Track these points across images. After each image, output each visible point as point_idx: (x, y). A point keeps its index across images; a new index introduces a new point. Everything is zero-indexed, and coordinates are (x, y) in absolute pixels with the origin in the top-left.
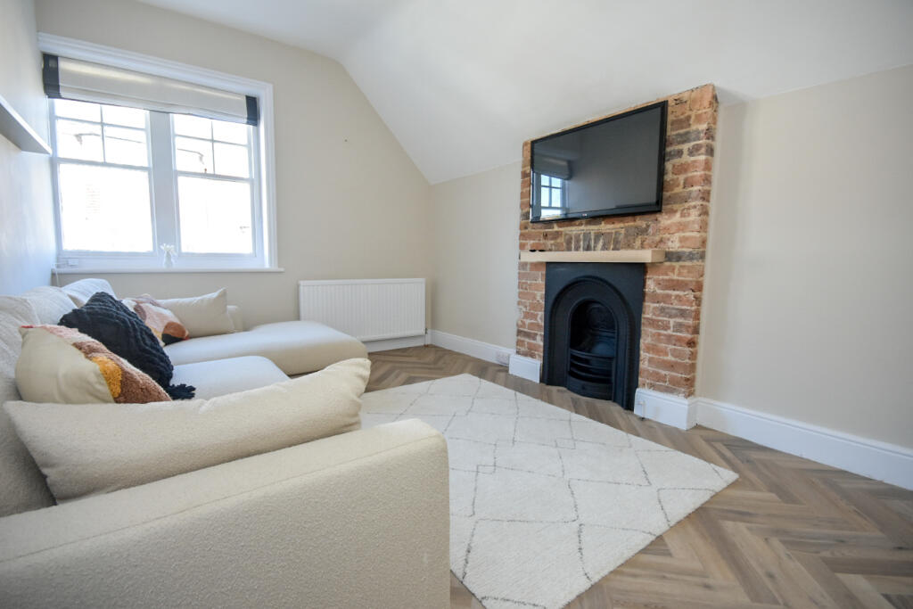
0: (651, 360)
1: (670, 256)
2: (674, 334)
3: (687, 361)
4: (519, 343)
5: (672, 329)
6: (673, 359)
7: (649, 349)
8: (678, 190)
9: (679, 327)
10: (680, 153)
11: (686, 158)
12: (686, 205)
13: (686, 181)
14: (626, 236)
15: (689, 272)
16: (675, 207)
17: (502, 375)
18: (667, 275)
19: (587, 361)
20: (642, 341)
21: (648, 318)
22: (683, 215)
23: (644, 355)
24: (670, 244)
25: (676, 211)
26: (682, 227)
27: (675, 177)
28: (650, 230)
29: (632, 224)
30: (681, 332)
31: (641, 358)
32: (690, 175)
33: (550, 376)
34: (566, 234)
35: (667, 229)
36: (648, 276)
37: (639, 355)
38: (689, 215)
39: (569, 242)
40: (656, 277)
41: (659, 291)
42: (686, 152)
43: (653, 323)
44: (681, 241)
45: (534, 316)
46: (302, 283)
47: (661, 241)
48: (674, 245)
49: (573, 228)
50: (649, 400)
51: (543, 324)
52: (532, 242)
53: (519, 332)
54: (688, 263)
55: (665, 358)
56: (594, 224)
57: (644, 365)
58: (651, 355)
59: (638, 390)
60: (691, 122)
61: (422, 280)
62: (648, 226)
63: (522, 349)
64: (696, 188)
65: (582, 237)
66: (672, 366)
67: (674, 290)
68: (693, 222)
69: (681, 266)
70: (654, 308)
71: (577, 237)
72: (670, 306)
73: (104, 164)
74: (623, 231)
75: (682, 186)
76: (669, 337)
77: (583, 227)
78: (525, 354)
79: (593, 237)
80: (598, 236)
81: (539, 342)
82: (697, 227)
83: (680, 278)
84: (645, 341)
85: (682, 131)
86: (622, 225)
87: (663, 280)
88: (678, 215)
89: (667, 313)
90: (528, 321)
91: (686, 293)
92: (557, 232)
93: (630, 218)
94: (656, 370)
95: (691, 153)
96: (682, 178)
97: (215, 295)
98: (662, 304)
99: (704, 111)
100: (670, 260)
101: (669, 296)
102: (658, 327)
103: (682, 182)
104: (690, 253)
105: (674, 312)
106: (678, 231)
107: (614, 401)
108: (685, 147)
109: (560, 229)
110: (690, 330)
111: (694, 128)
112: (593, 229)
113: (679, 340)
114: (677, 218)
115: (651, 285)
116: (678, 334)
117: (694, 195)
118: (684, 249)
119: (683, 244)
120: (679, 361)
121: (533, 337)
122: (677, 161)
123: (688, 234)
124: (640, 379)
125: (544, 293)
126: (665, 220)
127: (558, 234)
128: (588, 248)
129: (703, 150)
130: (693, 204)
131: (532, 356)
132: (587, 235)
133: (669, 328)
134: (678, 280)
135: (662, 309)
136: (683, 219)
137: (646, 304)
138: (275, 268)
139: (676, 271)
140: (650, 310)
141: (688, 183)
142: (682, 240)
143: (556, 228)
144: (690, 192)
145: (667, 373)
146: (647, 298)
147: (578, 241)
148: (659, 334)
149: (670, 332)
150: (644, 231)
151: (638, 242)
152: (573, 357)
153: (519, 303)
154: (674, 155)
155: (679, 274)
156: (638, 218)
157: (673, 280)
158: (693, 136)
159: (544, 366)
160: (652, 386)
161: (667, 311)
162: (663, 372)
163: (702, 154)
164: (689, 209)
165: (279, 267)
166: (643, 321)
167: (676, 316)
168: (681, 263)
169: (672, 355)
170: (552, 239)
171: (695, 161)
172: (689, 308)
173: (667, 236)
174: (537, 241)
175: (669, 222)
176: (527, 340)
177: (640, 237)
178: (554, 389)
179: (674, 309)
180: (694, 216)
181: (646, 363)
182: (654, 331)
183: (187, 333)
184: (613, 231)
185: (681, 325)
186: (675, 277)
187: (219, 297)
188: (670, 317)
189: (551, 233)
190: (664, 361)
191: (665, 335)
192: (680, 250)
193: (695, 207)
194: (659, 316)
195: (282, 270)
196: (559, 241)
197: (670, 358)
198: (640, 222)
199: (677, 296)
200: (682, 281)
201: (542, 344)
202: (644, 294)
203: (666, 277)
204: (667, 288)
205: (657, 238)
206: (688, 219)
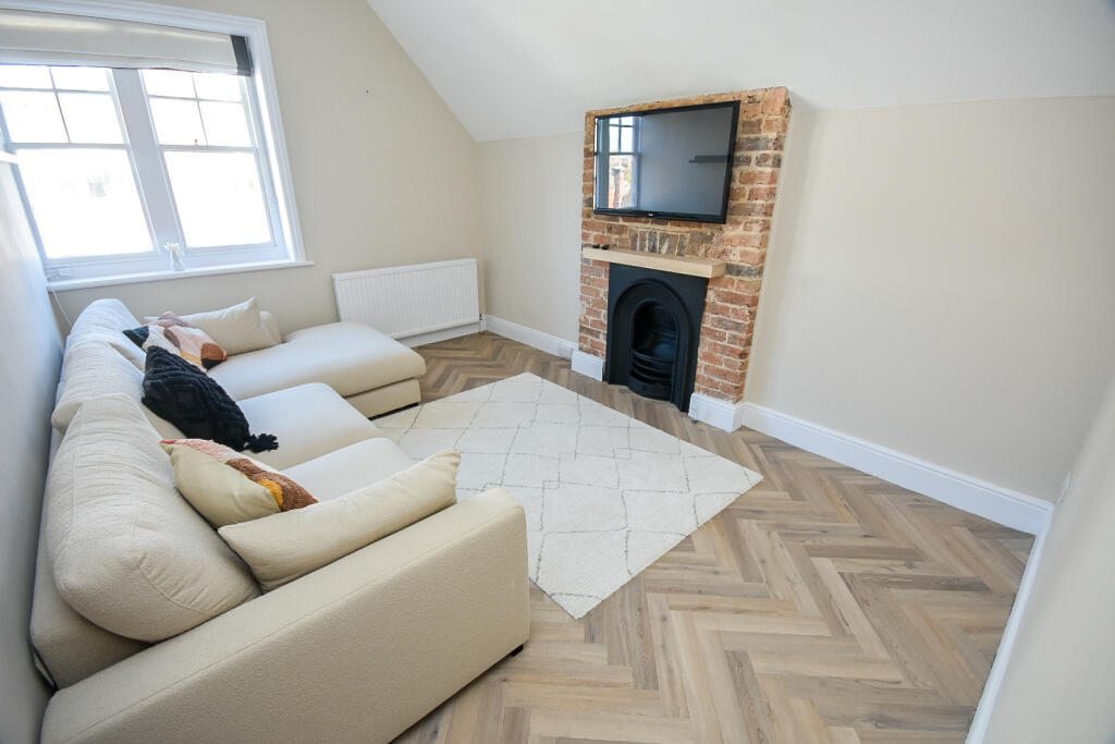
0: (706, 368)
1: (730, 269)
2: (729, 345)
3: (738, 371)
4: (581, 339)
5: (727, 340)
6: (726, 368)
7: (707, 357)
8: (743, 201)
9: (734, 339)
10: (748, 161)
11: (753, 168)
12: (750, 218)
13: (751, 191)
14: (691, 241)
15: (746, 287)
16: (740, 218)
17: (564, 372)
18: (727, 287)
19: (649, 364)
20: (699, 349)
21: (706, 328)
22: (745, 229)
23: (701, 362)
24: (731, 256)
25: (739, 223)
26: (744, 241)
27: (742, 186)
28: (715, 239)
29: (697, 230)
30: (735, 344)
31: (699, 365)
32: (756, 186)
33: (613, 375)
34: (631, 230)
35: (730, 240)
36: (709, 287)
37: (696, 361)
38: (751, 229)
39: (634, 239)
40: (716, 288)
41: (719, 303)
42: (753, 160)
43: (711, 333)
44: (742, 255)
45: (598, 314)
46: (336, 276)
47: (724, 252)
48: (735, 258)
49: (639, 225)
50: (703, 404)
51: (606, 323)
52: (596, 233)
53: (582, 329)
54: (746, 279)
55: (720, 367)
56: (660, 224)
57: (700, 372)
58: (707, 363)
59: (693, 394)
60: (762, 128)
61: (474, 260)
62: (713, 235)
63: (585, 346)
64: (760, 202)
65: (647, 235)
66: (724, 375)
67: (732, 303)
68: (755, 237)
69: (740, 281)
70: (713, 319)
71: (643, 234)
72: (727, 318)
73: (69, 145)
74: (688, 236)
75: (747, 196)
76: (725, 347)
77: (648, 225)
78: (588, 352)
79: (658, 238)
80: (664, 237)
81: (602, 340)
82: (757, 243)
83: (739, 293)
84: (702, 350)
85: (752, 136)
86: (687, 229)
87: (723, 292)
88: (741, 227)
89: (724, 325)
90: (591, 318)
91: (742, 307)
92: (622, 226)
94: (712, 377)
95: (758, 163)
96: (748, 188)
97: (245, 305)
98: (720, 316)
99: (775, 117)
100: (730, 273)
101: (728, 309)
102: (716, 337)
103: (747, 193)
104: (749, 268)
105: (730, 324)
106: (740, 244)
107: (672, 402)
108: (754, 154)
109: (626, 224)
110: (743, 343)
111: (763, 134)
112: (659, 228)
113: (733, 351)
114: (740, 230)
115: (711, 296)
116: (733, 346)
117: (757, 209)
118: (744, 264)
119: (744, 259)
120: (731, 370)
121: (597, 334)
122: (744, 168)
123: (747, 249)
124: (696, 384)
125: (607, 290)
126: (729, 231)
127: (622, 230)
128: (653, 250)
129: (770, 162)
130: (755, 218)
131: (595, 354)
132: (652, 235)
133: (725, 339)
134: (736, 294)
135: (720, 320)
136: (746, 233)
137: (706, 314)
138: (302, 261)
139: (735, 285)
140: (709, 320)
141: (753, 195)
142: (744, 254)
143: (621, 222)
144: (754, 206)
145: (720, 380)
146: (707, 308)
147: (643, 240)
148: (716, 345)
149: (725, 343)
150: (709, 239)
151: (702, 251)
152: (635, 358)
153: (581, 298)
154: (743, 161)
155: (738, 288)
156: (703, 224)
157: (731, 293)
158: (762, 144)
159: (606, 363)
160: (706, 392)
161: (724, 322)
162: (717, 380)
163: (769, 166)
164: (751, 223)
165: (307, 259)
166: (702, 330)
167: (731, 329)
168: (740, 278)
169: (726, 365)
170: (616, 234)
171: (762, 172)
172: (744, 322)
173: (730, 247)
174: (600, 233)
175: (732, 233)
176: (590, 337)
177: (704, 245)
178: (616, 388)
179: (729, 321)
180: (756, 230)
181: (702, 370)
182: (710, 340)
183: (225, 353)
184: (679, 234)
185: (735, 337)
186: (734, 291)
187: (250, 309)
188: (726, 329)
189: (616, 227)
190: (718, 370)
191: (721, 346)
192: (740, 264)
193: (757, 222)
194: (716, 326)
195: (312, 263)
196: (624, 236)
197: (723, 367)
198: (706, 230)
199: (734, 310)
200: (740, 296)
201: (605, 343)
202: (704, 304)
203: (726, 290)
204: (726, 300)
205: (720, 249)
206: (750, 233)
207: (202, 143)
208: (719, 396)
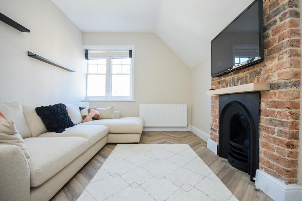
0: (265, 153)
1: (273, 86)
2: (278, 137)
3: (286, 157)
4: (211, 134)
5: (276, 133)
6: (278, 154)
8: (275, 44)
9: (281, 132)
10: (275, 22)
11: (279, 23)
12: (281, 52)
13: (279, 37)
14: (250, 77)
15: (285, 96)
16: (275, 55)
17: (204, 148)
18: (271, 98)
20: (259, 139)
21: (263, 126)
22: (279, 59)
23: (262, 149)
24: (273, 79)
25: (275, 58)
26: (279, 67)
27: (273, 37)
28: (262, 72)
29: (253, 70)
30: (282, 136)
31: (260, 150)
32: (281, 33)
34: (226, 81)
35: (271, 70)
36: (261, 100)
37: (258, 148)
38: (283, 58)
39: (227, 83)
40: (266, 100)
41: (268, 109)
42: (278, 20)
43: (266, 129)
44: (278, 76)
45: (216, 121)
46: (140, 105)
47: (268, 78)
48: (275, 79)
49: (228, 77)
50: (264, 179)
51: (218, 125)
53: (211, 129)
54: (284, 90)
55: (273, 153)
56: (236, 74)
57: (261, 155)
58: (265, 150)
59: (257, 170)
61: (186, 105)
62: (261, 70)
64: (286, 40)
65: (232, 81)
66: (277, 159)
67: (276, 108)
68: (286, 62)
69: (280, 92)
70: (266, 120)
71: (230, 80)
72: (275, 118)
74: (249, 75)
75: (278, 41)
76: (275, 139)
77: (232, 76)
78: (213, 139)
79: (236, 80)
80: (238, 79)
81: (217, 134)
82: (288, 65)
83: (280, 100)
84: (262, 140)
85: (275, 9)
86: (248, 72)
87: (269, 102)
88: (276, 59)
89: (273, 123)
90: (214, 124)
91: (284, 110)
92: (223, 80)
93: (252, 67)
94: (269, 160)
95: (281, 19)
96: (277, 37)
98: (270, 117)
100: (273, 89)
101: (274, 112)
102: (268, 132)
103: (277, 39)
104: (285, 83)
105: (277, 122)
106: (277, 69)
108: (277, 18)
109: (224, 79)
110: (288, 136)
111: (281, 4)
112: (236, 76)
113: (281, 142)
114: (276, 62)
115: (263, 105)
116: (280, 138)
117: (285, 44)
118: (281, 81)
119: (281, 77)
120: (282, 157)
121: (216, 131)
122: (274, 27)
123: (282, 71)
124: (260, 163)
125: (218, 110)
126: (270, 64)
129: (288, 15)
130: (284, 50)
131: (215, 141)
132: (234, 80)
133: (274, 133)
134: (278, 101)
135: (270, 120)
136: (280, 62)
137: (262, 117)
138: (133, 100)
139: (277, 95)
140: (264, 121)
141: (281, 38)
142: (280, 74)
143: (223, 79)
144: (282, 44)
145: (275, 163)
146: (262, 113)
147: (230, 84)
148: (269, 137)
149: (275, 136)
150: (259, 73)
151: (256, 80)
152: (231, 144)
153: (211, 115)
154: (272, 24)
155: (279, 97)
156: (256, 66)
157: (275, 102)
158: (281, 9)
160: (266, 170)
161: (273, 121)
162: (272, 163)
163: (288, 17)
164: (282, 54)
165: (134, 100)
166: (260, 127)
167: (278, 125)
168: (280, 90)
169: (278, 152)
170: (221, 84)
171: (284, 24)
172: (286, 120)
173: (271, 74)
174: (216, 86)
175: (272, 65)
176: (214, 133)
177: (257, 77)
179: (277, 120)
180: (286, 57)
181: (263, 154)
182: (267, 134)
183: (101, 117)
184: (244, 76)
185: (281, 131)
186: (277, 100)
187: (111, 108)
188: (275, 126)
189: (221, 81)
190: (272, 155)
191: (273, 138)
192: (278, 82)
193: (286, 52)
194: (268, 124)
195: (135, 101)
196: (224, 84)
197: (276, 153)
198: (257, 68)
199: (278, 112)
200: (281, 102)
202: (260, 111)
203: (271, 100)
204: (272, 107)
205: (266, 76)
206: (282, 61)
207: (120, 73)
208: (274, 175)
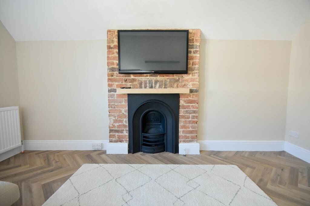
0: (183, 132)
2: (192, 120)
4: (112, 136)
5: (191, 118)
6: (192, 129)
7: (184, 127)
8: (190, 66)
10: (190, 52)
12: (194, 72)
13: (193, 62)
14: (170, 82)
15: (196, 96)
17: (103, 156)
18: (188, 98)
20: (179, 125)
21: (181, 115)
23: (181, 130)
24: (189, 86)
25: (190, 74)
26: (193, 80)
27: (190, 61)
28: (180, 80)
29: (172, 77)
30: (194, 119)
31: (179, 131)
34: (139, 80)
35: (187, 80)
36: (180, 99)
37: (178, 130)
38: (195, 76)
39: (141, 84)
40: (183, 99)
41: (185, 104)
42: (192, 52)
43: (184, 117)
44: (192, 85)
45: (122, 121)
47: (185, 85)
49: (143, 78)
50: (182, 147)
51: (127, 124)
52: (117, 83)
53: (111, 131)
55: (189, 130)
56: (154, 76)
57: (181, 134)
58: (183, 130)
59: (179, 144)
60: (194, 41)
62: (179, 79)
63: (114, 139)
64: (197, 66)
65: (148, 82)
66: (191, 132)
67: (191, 103)
68: (197, 78)
69: (193, 94)
70: (184, 111)
71: (145, 81)
72: (190, 110)
74: (168, 80)
75: (191, 64)
76: (190, 121)
77: (148, 77)
78: (116, 141)
79: (154, 82)
80: (156, 82)
81: (126, 134)
82: (198, 80)
83: (193, 99)
84: (181, 124)
85: (192, 44)
86: (168, 78)
87: (187, 100)
89: (189, 112)
90: (116, 124)
91: (195, 104)
93: (171, 75)
94: (186, 135)
95: (194, 53)
98: (187, 109)
99: (198, 38)
101: (189, 106)
102: (186, 118)
103: (191, 63)
104: (196, 90)
105: (191, 112)
106: (191, 81)
107: (167, 151)
108: (192, 50)
109: (135, 78)
110: (197, 118)
111: (195, 44)
112: (154, 78)
114: (190, 76)
115: (182, 102)
116: (193, 120)
117: (196, 68)
118: (194, 88)
119: (193, 86)
120: (194, 130)
121: (122, 131)
123: (195, 83)
124: (179, 140)
125: (127, 109)
127: (134, 80)
128: (151, 87)
130: (196, 72)
131: (121, 141)
132: (150, 82)
134: (192, 100)
135: (187, 111)
136: (193, 77)
137: (180, 110)
139: (191, 96)
140: (182, 112)
141: (194, 64)
142: (193, 85)
143: (133, 77)
144: (195, 67)
145: (190, 135)
146: (180, 107)
147: (146, 84)
148: (186, 121)
149: (190, 119)
150: (178, 80)
151: (175, 85)
152: (144, 137)
153: (109, 116)
156: (175, 75)
157: (190, 100)
158: (195, 47)
159: (129, 145)
160: (184, 141)
161: (189, 111)
162: (188, 135)
163: (198, 54)
164: (194, 73)
166: (180, 117)
167: (192, 113)
168: (193, 93)
169: (192, 128)
170: (130, 82)
171: (196, 56)
172: (196, 110)
173: (187, 83)
174: (120, 83)
175: (187, 78)
176: (117, 134)
177: (176, 83)
178: (139, 154)
179: (190, 111)
180: (196, 76)
181: (181, 133)
182: (184, 120)
184: (164, 80)
185: (194, 116)
186: (191, 99)
188: (190, 114)
189: (129, 79)
190: (188, 131)
191: (188, 121)
192: (192, 88)
193: (197, 73)
194: (186, 114)
196: (134, 83)
197: (191, 129)
198: (176, 77)
199: (192, 106)
200: (194, 100)
201: (127, 134)
202: (179, 106)
203: (188, 99)
204: (188, 103)
205: (183, 84)
206: (194, 77)
208: (190, 141)
